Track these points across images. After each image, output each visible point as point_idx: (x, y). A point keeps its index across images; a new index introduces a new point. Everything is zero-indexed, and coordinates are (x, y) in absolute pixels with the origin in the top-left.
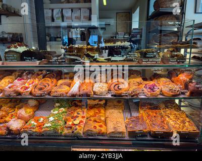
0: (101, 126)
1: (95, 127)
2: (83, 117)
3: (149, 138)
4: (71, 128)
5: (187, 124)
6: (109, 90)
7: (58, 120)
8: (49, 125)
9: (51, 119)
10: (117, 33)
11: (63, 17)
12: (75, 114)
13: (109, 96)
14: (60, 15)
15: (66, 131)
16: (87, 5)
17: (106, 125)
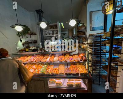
0: (57, 71)
1: (55, 72)
2: (52, 68)
3: (72, 75)
4: (47, 72)
5: (84, 70)
6: (58, 60)
7: (44, 69)
8: (41, 71)
9: (42, 69)
10: (69, 36)
11: (49, 33)
12: (50, 67)
13: (58, 62)
14: (48, 33)
15: (46, 73)
16: (56, 29)
17: (58, 71)
